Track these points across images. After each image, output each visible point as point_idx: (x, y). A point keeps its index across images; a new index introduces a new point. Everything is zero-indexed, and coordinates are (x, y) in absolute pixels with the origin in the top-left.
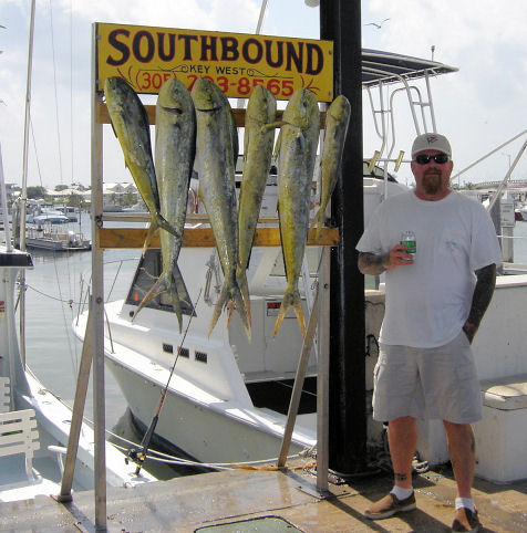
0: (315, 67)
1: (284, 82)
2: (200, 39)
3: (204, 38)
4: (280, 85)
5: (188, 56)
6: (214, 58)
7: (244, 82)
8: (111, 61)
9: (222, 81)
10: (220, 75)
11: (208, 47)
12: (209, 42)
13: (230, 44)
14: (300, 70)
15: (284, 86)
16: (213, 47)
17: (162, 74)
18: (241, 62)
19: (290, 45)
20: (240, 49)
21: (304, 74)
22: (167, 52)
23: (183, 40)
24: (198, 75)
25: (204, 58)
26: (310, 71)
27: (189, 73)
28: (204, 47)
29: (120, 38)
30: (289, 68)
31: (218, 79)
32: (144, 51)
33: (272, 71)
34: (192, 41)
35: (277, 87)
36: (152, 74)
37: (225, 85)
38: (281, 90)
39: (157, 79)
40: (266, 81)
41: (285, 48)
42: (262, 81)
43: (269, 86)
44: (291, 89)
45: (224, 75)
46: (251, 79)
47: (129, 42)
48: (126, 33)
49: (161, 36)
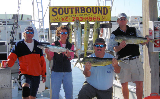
0: (106, 13)
1: (97, 17)
2: (75, 8)
3: (76, 8)
4: (96, 18)
5: (72, 13)
6: (79, 12)
7: (87, 18)
8: (53, 15)
9: (81, 18)
10: (81, 17)
11: (77, 10)
12: (77, 9)
13: (83, 9)
14: (102, 14)
15: (98, 18)
16: (78, 10)
17: (66, 17)
18: (86, 13)
19: (99, 8)
20: (85, 10)
21: (103, 15)
22: (67, 12)
23: (71, 9)
24: (75, 17)
25: (76, 13)
26: (104, 14)
27: (73, 17)
28: (76, 10)
29: (55, 10)
30: (98, 14)
31: (80, 18)
32: (61, 12)
33: (94, 15)
34: (73, 9)
35: (96, 19)
36: (63, 18)
37: (82, 19)
38: (97, 19)
39: (64, 19)
40: (93, 17)
41: (97, 9)
42: (92, 17)
43: (94, 18)
44: (100, 19)
45: (82, 16)
46: (89, 17)
47: (57, 11)
48: (56, 8)
49: (65, 8)
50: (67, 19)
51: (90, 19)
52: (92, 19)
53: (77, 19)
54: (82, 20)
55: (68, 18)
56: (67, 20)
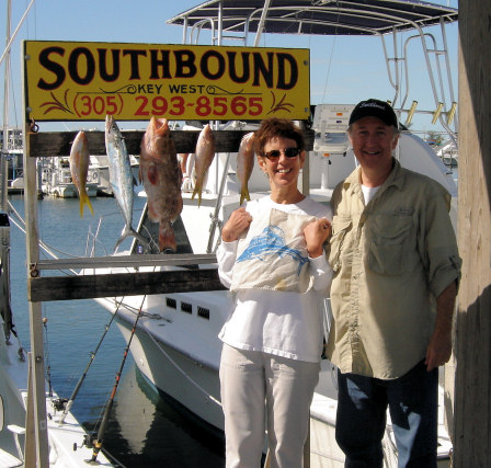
0: (287, 80)
1: (251, 100)
2: (149, 54)
3: (154, 53)
4: (247, 103)
5: (135, 75)
6: (167, 75)
7: (203, 102)
8: (42, 85)
9: (177, 102)
10: (175, 94)
11: (160, 63)
12: (160, 57)
13: (185, 58)
14: (270, 85)
15: (252, 104)
16: (165, 63)
17: (104, 97)
18: (199, 78)
19: (257, 56)
20: (197, 63)
21: (275, 89)
22: (110, 70)
23: (129, 57)
24: (147, 95)
25: (154, 75)
26: (282, 85)
27: (137, 95)
28: (155, 63)
29: (53, 57)
30: (256, 83)
31: (173, 99)
32: (82, 71)
33: (236, 87)
34: (140, 57)
35: (244, 106)
36: (93, 97)
37: (181, 106)
38: (248, 108)
39: (99, 103)
40: (230, 99)
41: (251, 59)
42: (225, 99)
43: (234, 105)
44: (260, 108)
45: (180, 94)
46: (211, 98)
47: (63, 61)
48: (61, 51)
49: (102, 53)
50: (110, 104)
51: (220, 109)
52: (225, 107)
53: (160, 103)
54: (182, 112)
55: (117, 101)
56: (111, 109)
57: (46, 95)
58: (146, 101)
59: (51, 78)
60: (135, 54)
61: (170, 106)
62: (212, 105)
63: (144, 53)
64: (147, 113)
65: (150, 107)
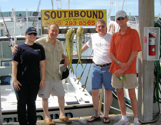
0: (101, 17)
1: (92, 21)
3: (69, 12)
4: (91, 22)
5: (65, 16)
6: (72, 16)
7: (81, 22)
8: (45, 19)
9: (75, 22)
11: (71, 14)
13: (76, 13)
14: (97, 18)
17: (58, 21)
18: (80, 17)
19: (94, 12)
20: (79, 14)
22: (59, 16)
23: (64, 13)
25: (70, 17)
26: (99, 18)
27: (66, 21)
29: (47, 13)
30: (93, 18)
32: (53, 16)
33: (89, 19)
34: (66, 13)
36: (56, 22)
38: (91, 23)
40: (87, 21)
41: (92, 12)
43: (88, 23)
45: (75, 20)
46: (83, 21)
47: (49, 14)
48: (49, 12)
49: (58, 12)
50: (59, 23)
51: (85, 24)
54: (76, 24)
55: (61, 22)
57: (46, 21)
58: (68, 22)
59: (47, 18)
60: (65, 12)
61: (73, 23)
62: (83, 23)
63: (67, 12)
64: (68, 25)
65: (68, 24)
